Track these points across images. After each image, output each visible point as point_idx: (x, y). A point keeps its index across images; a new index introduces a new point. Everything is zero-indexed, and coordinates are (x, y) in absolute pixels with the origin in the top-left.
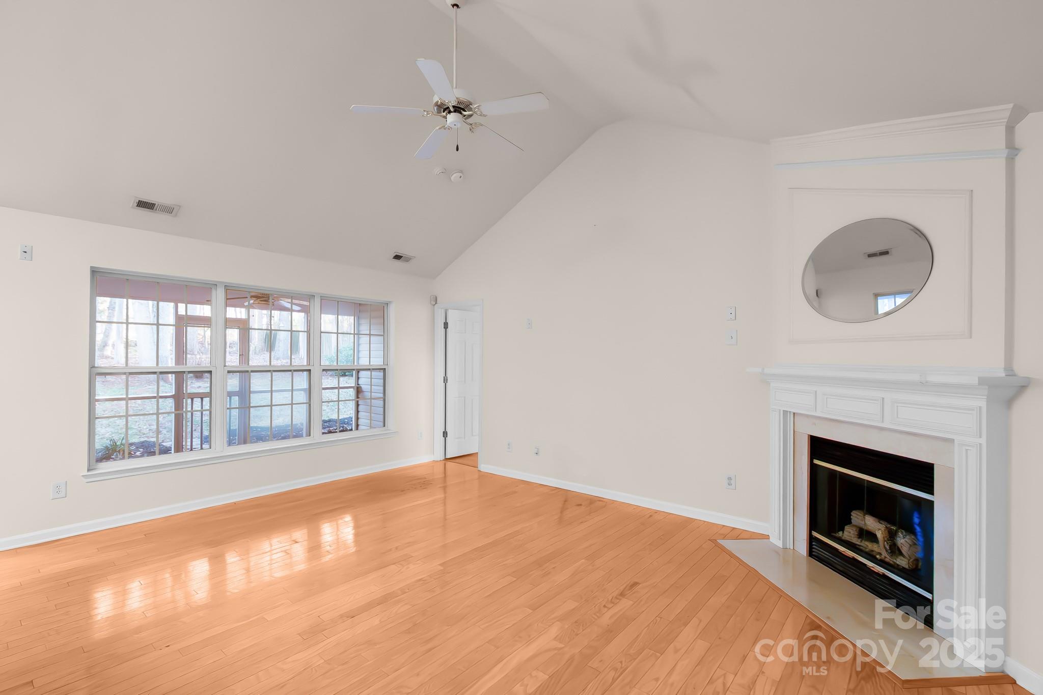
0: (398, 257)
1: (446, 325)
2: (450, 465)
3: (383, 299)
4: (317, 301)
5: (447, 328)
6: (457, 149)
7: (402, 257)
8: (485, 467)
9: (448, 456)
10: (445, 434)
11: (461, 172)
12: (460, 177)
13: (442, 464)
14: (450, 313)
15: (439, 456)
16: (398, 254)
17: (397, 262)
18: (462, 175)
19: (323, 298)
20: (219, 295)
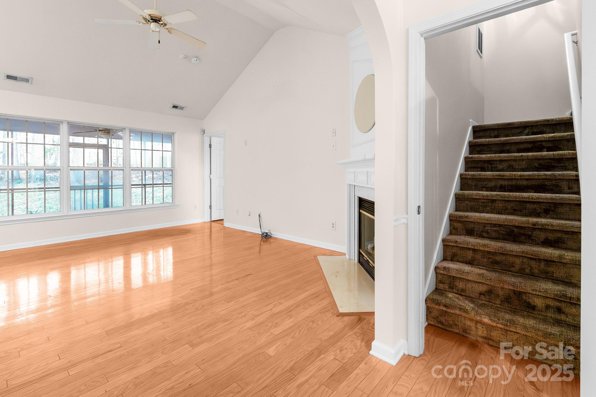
0: (175, 107)
1: (210, 146)
2: (213, 223)
3: (171, 131)
4: (127, 132)
5: (211, 147)
6: (159, 42)
7: (178, 107)
8: (226, 224)
9: (212, 220)
10: (210, 206)
11: (197, 57)
12: (197, 60)
13: (209, 224)
14: (212, 138)
15: (209, 220)
16: (174, 105)
17: (175, 109)
18: (197, 59)
19: (131, 131)
20: (64, 128)
